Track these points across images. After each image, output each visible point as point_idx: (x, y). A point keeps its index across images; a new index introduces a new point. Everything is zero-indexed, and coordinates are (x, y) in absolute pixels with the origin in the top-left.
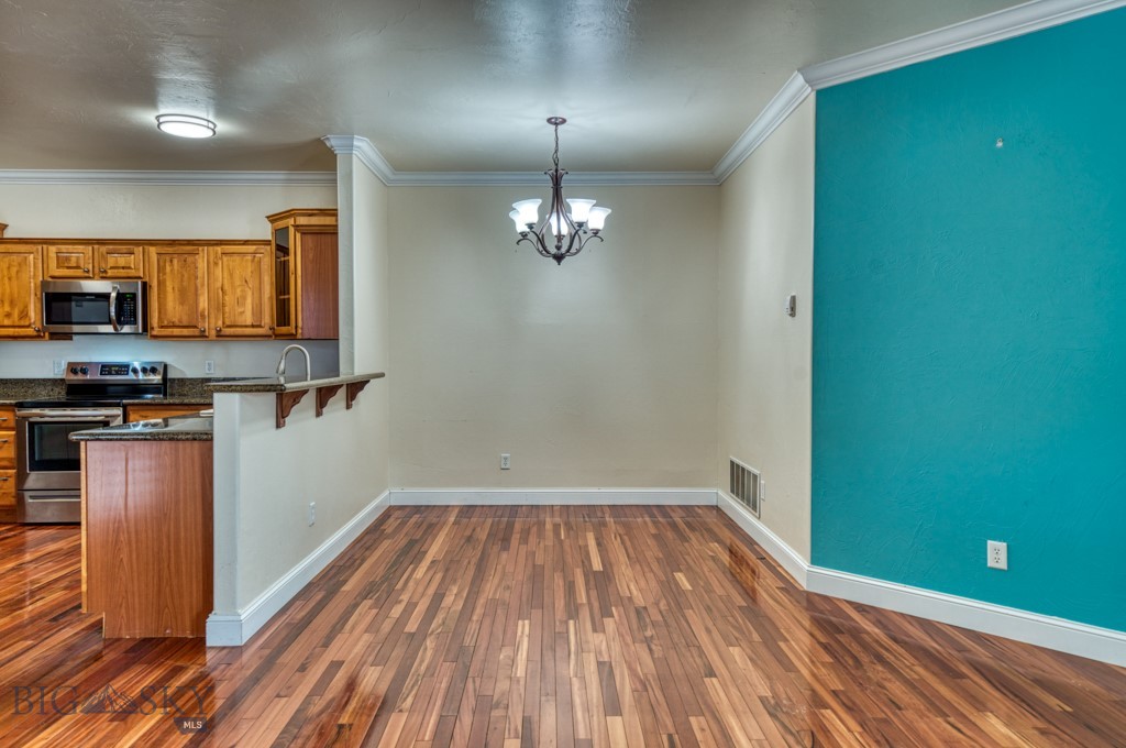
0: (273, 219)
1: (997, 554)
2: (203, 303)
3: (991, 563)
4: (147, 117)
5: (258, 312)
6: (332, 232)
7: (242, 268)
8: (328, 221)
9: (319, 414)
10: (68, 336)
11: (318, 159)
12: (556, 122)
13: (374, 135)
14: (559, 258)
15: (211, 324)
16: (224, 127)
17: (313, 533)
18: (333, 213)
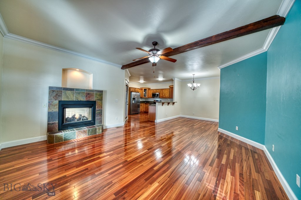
0: (169, 86)
1: (237, 128)
2: (163, 95)
3: (236, 129)
4: (158, 79)
5: (168, 96)
6: (173, 88)
7: (167, 91)
8: (172, 87)
9: (168, 105)
10: (154, 98)
11: (172, 80)
12: (194, 75)
13: (177, 78)
14: (193, 90)
15: (164, 97)
16: (164, 79)
17: (166, 116)
18: (173, 86)
